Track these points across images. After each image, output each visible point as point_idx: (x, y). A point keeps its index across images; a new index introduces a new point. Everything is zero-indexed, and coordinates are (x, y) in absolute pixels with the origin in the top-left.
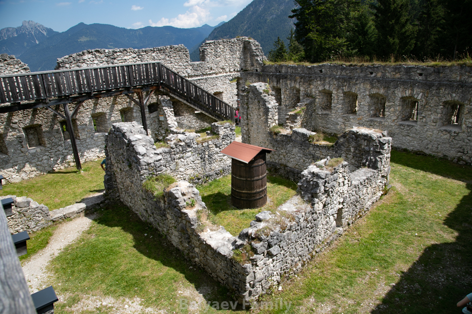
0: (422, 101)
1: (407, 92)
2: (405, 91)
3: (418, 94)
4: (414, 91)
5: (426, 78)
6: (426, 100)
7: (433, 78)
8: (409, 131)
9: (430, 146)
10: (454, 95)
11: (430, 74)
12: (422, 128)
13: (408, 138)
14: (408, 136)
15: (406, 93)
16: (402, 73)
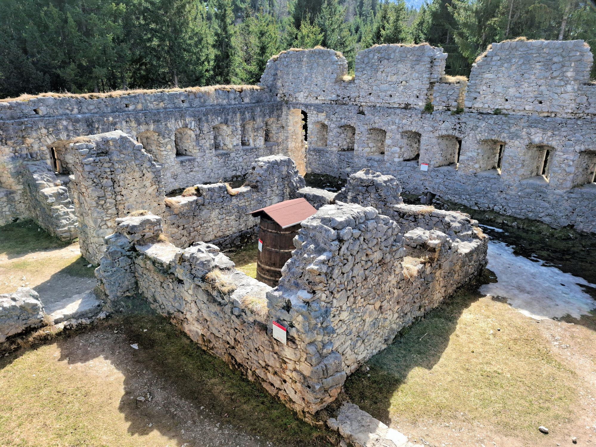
0: (196, 130)
1: (180, 123)
3: (191, 123)
4: (185, 120)
6: (199, 128)
7: (196, 104)
8: (192, 166)
9: (212, 174)
10: (219, 118)
11: (193, 100)
12: (202, 159)
13: (191, 173)
14: (192, 171)
15: (179, 125)
16: (166, 102)
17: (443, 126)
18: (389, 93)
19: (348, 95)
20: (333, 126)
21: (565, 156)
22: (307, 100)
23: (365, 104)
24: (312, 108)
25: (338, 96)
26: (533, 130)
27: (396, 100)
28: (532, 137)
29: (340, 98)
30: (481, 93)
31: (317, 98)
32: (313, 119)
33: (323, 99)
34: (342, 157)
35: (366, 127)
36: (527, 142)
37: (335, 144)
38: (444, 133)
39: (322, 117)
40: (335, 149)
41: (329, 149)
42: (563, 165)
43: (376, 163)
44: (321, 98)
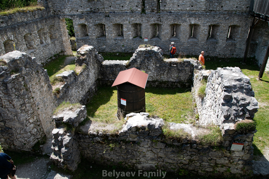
2: (3, 37)
5: (7, 24)
6: (16, 39)
7: (11, 23)
10: (26, 30)
11: (8, 21)
17: (152, 19)
18: (122, 5)
19: (98, 8)
20: (90, 25)
21: (204, 28)
22: (71, 13)
23: (108, 12)
24: (76, 17)
25: (91, 9)
26: (191, 18)
27: (126, 9)
28: (191, 21)
29: (92, 10)
30: (167, 3)
31: (77, 11)
32: (77, 22)
33: (82, 11)
34: (99, 41)
35: (111, 23)
36: (189, 23)
37: (94, 35)
38: (153, 22)
39: (83, 21)
40: (94, 37)
41: (91, 38)
42: (203, 32)
43: (120, 41)
44: (80, 11)
